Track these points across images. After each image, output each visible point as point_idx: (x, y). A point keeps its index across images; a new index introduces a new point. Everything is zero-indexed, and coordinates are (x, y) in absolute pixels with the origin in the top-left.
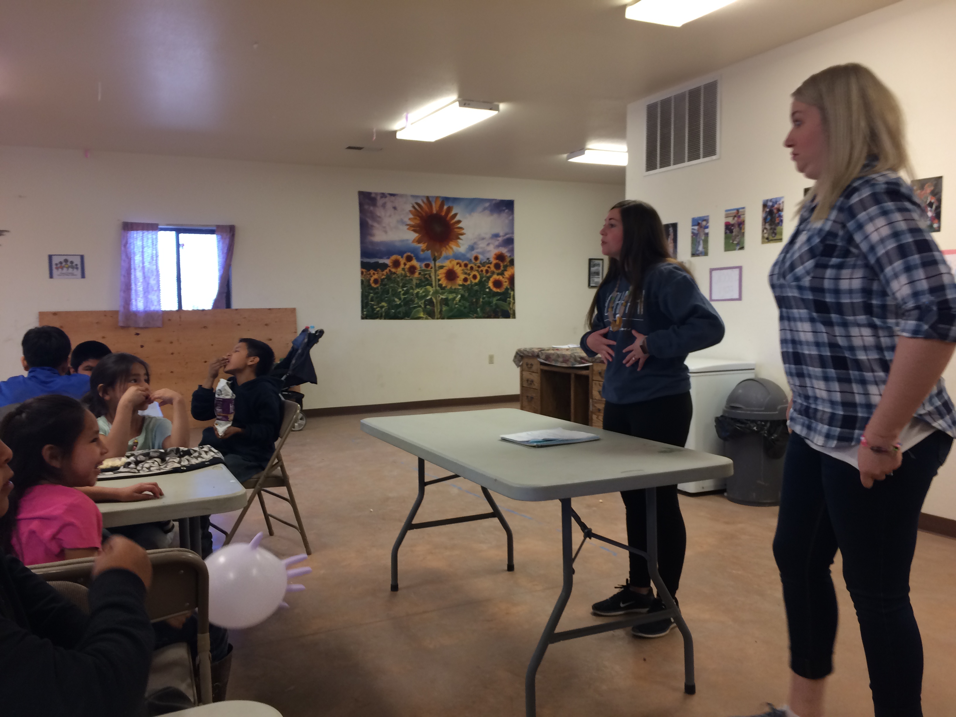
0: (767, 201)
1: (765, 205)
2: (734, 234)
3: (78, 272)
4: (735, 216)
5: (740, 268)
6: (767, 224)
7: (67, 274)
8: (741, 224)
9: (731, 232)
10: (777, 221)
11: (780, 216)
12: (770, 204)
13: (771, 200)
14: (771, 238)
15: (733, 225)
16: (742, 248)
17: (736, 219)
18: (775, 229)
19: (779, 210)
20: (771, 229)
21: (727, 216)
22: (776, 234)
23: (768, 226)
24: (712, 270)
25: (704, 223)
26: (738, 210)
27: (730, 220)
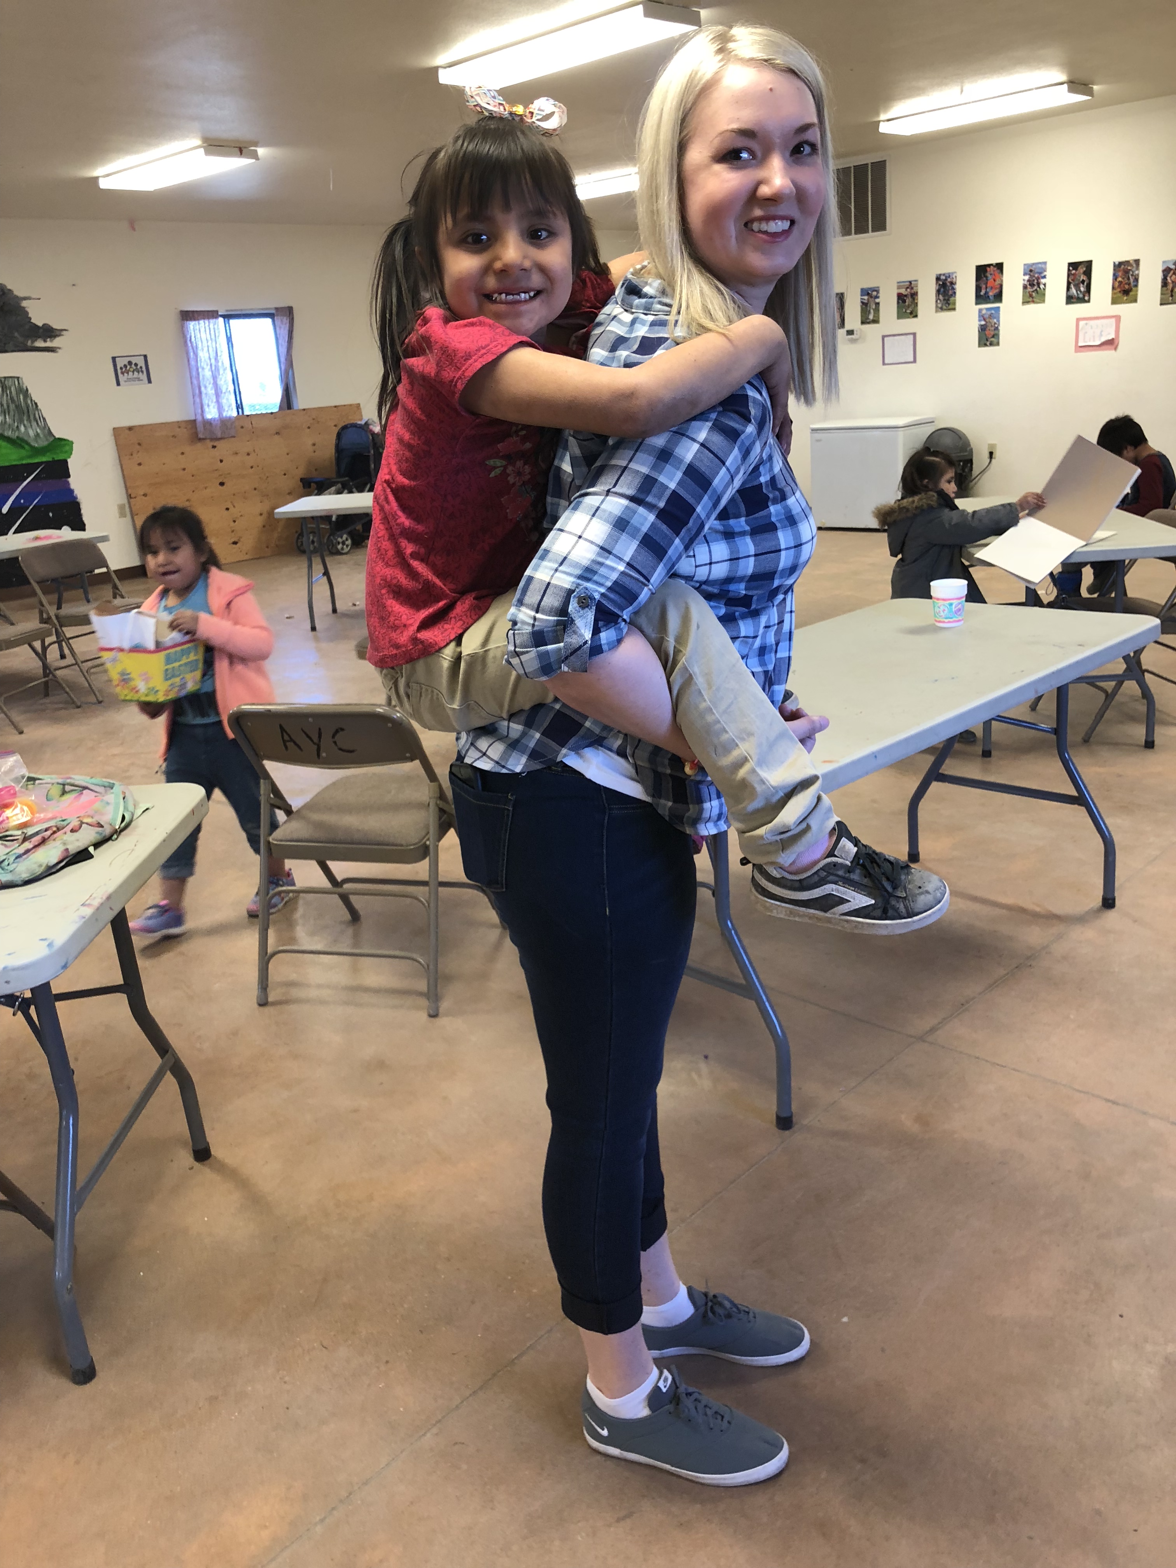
0: (940, 275)
1: (938, 279)
2: (907, 304)
3: (144, 377)
4: (908, 288)
5: (914, 334)
6: (940, 296)
7: (134, 379)
8: (914, 295)
9: (904, 301)
10: (950, 292)
11: (953, 289)
12: (943, 277)
13: (944, 275)
14: (944, 307)
15: (906, 296)
16: (916, 316)
17: (909, 290)
18: (948, 300)
19: (952, 283)
20: (944, 300)
21: (899, 288)
22: (949, 304)
23: (941, 297)
24: (884, 337)
25: (875, 293)
26: (910, 282)
27: (903, 291)
